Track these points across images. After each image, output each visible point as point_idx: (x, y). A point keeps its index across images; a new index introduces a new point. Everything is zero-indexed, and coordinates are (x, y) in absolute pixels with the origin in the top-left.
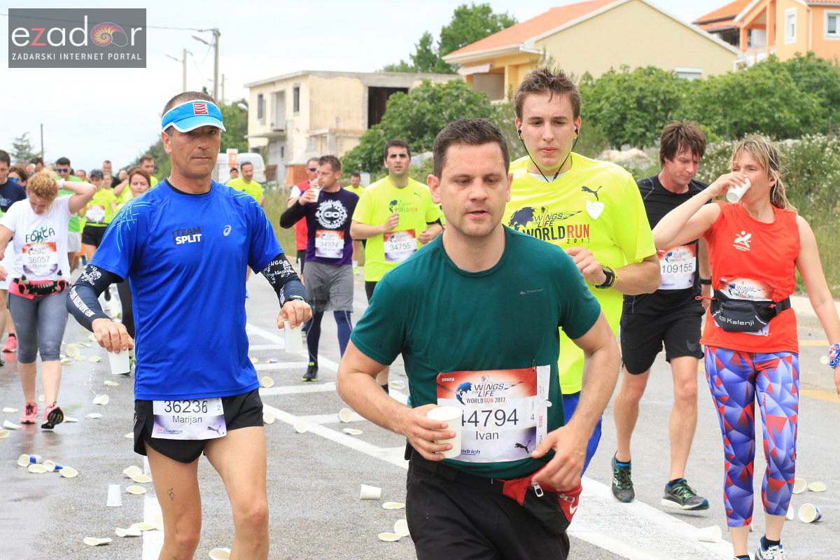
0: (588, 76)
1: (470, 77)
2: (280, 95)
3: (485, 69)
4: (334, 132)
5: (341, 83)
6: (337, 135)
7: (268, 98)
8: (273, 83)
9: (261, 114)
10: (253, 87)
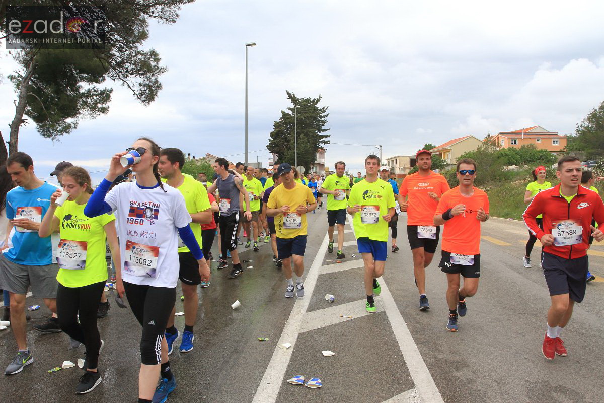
0: (465, 152)
1: (434, 155)
2: (393, 161)
3: (438, 153)
4: (404, 168)
5: (405, 158)
6: (405, 168)
7: (390, 161)
8: (391, 159)
9: (389, 165)
10: (387, 159)
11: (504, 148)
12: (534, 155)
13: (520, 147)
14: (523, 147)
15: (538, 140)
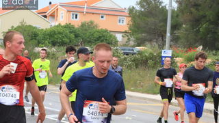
11: (60, 24)
12: (93, 35)
13: (80, 24)
14: (83, 25)
15: (102, 17)
